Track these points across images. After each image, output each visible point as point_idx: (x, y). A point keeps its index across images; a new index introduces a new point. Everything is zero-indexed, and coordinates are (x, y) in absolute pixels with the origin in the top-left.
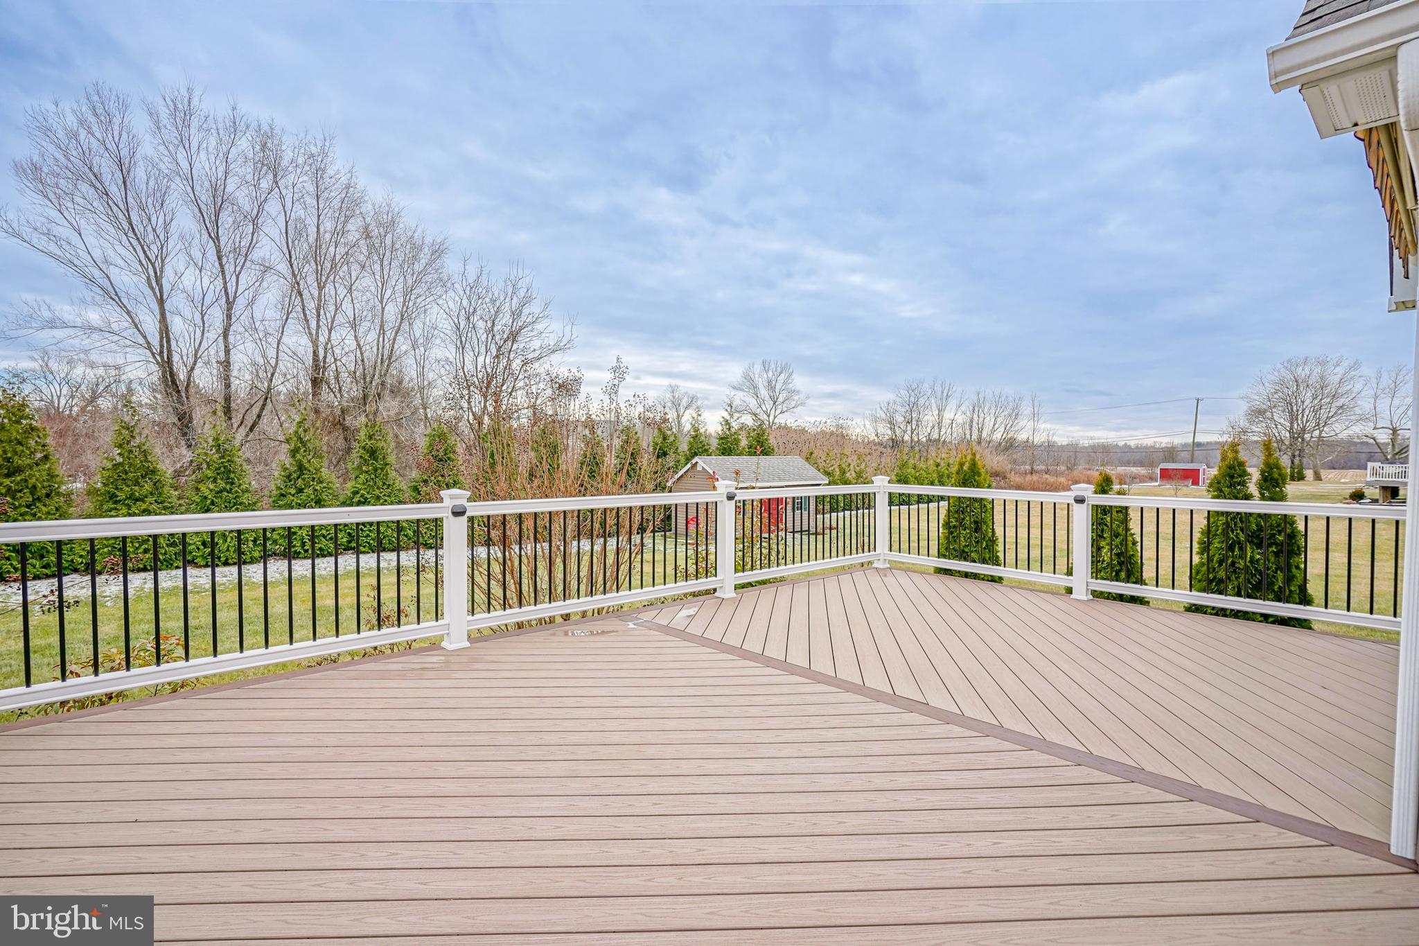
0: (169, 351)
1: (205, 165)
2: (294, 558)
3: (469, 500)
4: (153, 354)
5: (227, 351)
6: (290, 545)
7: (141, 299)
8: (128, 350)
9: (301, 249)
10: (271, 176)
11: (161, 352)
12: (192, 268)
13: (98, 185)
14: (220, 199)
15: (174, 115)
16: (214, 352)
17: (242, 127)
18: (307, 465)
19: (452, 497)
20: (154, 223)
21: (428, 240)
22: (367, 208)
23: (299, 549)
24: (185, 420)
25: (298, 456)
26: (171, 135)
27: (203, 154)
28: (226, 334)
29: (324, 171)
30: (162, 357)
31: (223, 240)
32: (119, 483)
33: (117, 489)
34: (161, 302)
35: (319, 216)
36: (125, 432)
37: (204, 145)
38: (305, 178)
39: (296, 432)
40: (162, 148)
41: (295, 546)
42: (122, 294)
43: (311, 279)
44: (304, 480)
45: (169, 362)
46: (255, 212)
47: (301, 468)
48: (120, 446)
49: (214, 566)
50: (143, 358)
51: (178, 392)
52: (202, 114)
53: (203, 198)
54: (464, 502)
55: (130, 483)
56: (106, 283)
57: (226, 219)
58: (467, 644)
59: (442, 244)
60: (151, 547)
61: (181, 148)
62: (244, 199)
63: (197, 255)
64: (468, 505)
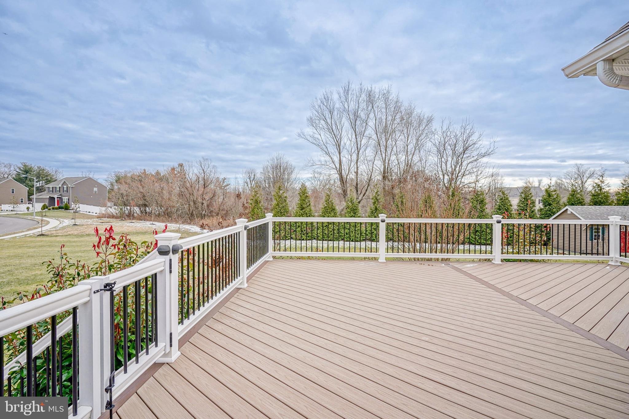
0: (341, 170)
1: (352, 106)
2: (373, 241)
3: (386, 217)
4: (337, 171)
5: (357, 168)
6: (372, 236)
7: (335, 154)
8: (331, 170)
9: (380, 129)
10: (371, 105)
11: (339, 170)
12: (348, 141)
13: (325, 120)
14: (356, 116)
15: (344, 92)
16: (353, 169)
17: (363, 90)
18: (378, 208)
19: (381, 216)
20: (339, 128)
21: (426, 117)
22: (402, 109)
23: (374, 238)
24: (345, 192)
25: (375, 205)
26: (343, 99)
27: (352, 102)
28: (357, 163)
29: (388, 98)
30: (339, 172)
31: (357, 130)
32: (326, 212)
33: (325, 214)
34: (340, 153)
35: (386, 115)
36: (327, 197)
37: (352, 99)
38: (382, 102)
39: (375, 196)
40: (341, 104)
41: (373, 237)
42: (330, 153)
43: (384, 139)
44: (377, 213)
45: (341, 173)
46: (366, 119)
47: (376, 209)
48: (326, 201)
49: (350, 241)
50: (335, 172)
51: (343, 183)
52: (352, 89)
53: (351, 117)
54: (385, 218)
55: (328, 213)
56: (326, 150)
57: (358, 122)
58: (385, 261)
59: (432, 116)
60: (332, 233)
61: (346, 102)
62: (363, 115)
63: (350, 136)
64: (386, 219)
